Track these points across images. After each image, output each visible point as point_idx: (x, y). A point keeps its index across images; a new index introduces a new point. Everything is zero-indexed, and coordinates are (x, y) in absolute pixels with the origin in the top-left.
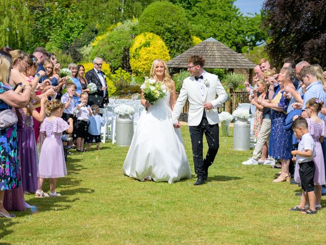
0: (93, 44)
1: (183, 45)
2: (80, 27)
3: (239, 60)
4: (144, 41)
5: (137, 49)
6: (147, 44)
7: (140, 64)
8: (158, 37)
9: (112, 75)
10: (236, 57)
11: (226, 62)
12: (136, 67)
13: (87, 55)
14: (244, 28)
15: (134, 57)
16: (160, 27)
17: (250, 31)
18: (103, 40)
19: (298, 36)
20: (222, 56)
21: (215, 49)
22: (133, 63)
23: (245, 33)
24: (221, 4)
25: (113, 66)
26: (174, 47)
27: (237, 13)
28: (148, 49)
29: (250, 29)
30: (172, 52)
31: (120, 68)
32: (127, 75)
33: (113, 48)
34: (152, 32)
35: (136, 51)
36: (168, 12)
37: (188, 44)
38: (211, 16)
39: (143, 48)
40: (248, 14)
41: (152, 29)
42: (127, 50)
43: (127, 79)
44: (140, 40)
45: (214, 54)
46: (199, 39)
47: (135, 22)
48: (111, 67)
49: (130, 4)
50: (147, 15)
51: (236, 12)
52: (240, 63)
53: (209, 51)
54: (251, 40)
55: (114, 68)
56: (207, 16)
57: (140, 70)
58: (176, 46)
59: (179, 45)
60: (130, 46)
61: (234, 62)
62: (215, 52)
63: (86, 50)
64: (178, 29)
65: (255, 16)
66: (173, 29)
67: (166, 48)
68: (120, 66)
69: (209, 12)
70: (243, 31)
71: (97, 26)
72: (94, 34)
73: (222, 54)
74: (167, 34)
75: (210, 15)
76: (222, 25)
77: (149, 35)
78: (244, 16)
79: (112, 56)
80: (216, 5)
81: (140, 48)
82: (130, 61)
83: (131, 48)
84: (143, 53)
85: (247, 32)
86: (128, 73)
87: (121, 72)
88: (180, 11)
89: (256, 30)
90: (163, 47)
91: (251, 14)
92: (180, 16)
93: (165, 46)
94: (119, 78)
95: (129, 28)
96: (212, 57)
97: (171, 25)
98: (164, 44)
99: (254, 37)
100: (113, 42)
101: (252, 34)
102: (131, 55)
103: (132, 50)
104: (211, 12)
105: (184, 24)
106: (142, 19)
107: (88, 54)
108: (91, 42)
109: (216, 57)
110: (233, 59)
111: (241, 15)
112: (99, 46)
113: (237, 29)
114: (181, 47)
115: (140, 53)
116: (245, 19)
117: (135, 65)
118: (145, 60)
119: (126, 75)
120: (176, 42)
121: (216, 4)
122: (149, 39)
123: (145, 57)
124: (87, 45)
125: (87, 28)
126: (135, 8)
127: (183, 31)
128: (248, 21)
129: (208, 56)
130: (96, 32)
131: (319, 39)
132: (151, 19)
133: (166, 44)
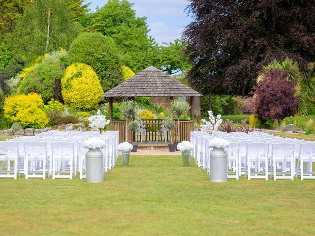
0: (21, 76)
1: (113, 74)
2: (5, 59)
3: (181, 87)
4: (75, 72)
5: (69, 79)
6: (79, 75)
7: (71, 94)
8: (89, 67)
9: (45, 106)
10: (178, 85)
11: (169, 90)
12: (68, 98)
13: (15, 87)
14: (159, 57)
15: (66, 87)
16: (90, 58)
17: (166, 60)
18: (32, 71)
19: (219, 63)
20: (165, 85)
21: (157, 78)
22: (66, 94)
23: (161, 62)
24: (137, 35)
25: (45, 97)
26: (105, 76)
27: (153, 43)
28: (80, 79)
29: (166, 57)
30: (103, 81)
31: (52, 99)
32: (60, 106)
33: (43, 79)
34: (82, 62)
35: (68, 81)
36: (98, 42)
37: (118, 74)
38: (128, 46)
39: (75, 79)
40: (163, 43)
41: (83, 60)
42: (58, 81)
43: (61, 109)
44: (71, 70)
45: (155, 82)
46: (128, 68)
47: (63, 53)
48: (43, 98)
49: (56, 35)
50: (77, 46)
51: (151, 42)
52: (182, 91)
53: (150, 80)
54: (167, 68)
55: (45, 99)
56: (123, 46)
57: (72, 100)
58: (107, 76)
59: (109, 75)
60: (62, 76)
61: (176, 90)
62: (157, 80)
63: (13, 82)
64: (107, 58)
65: (170, 45)
66: (104, 59)
67: (97, 77)
68: (52, 97)
69: (125, 43)
70: (159, 60)
71: (24, 58)
72: (20, 66)
73: (164, 82)
74: (98, 63)
75: (126, 46)
76: (139, 55)
77: (80, 65)
78: (159, 46)
79: (43, 87)
80: (132, 36)
81: (72, 78)
82: (62, 92)
83: (63, 79)
84: (75, 83)
85: (163, 61)
86: (60, 104)
87: (54, 102)
88: (109, 42)
89: (172, 59)
90: (94, 77)
91: (166, 44)
92: (109, 45)
93: (96, 76)
94: (52, 108)
95: (58, 59)
96: (154, 85)
97: (101, 54)
98: (95, 74)
99: (169, 66)
100: (43, 73)
101: (168, 63)
102: (63, 86)
103: (64, 81)
104: (127, 43)
105: (114, 54)
106: (72, 50)
107: (16, 85)
108: (18, 74)
109: (159, 85)
110: (175, 87)
111: (156, 45)
112: (29, 78)
113: (153, 58)
114: (111, 77)
115: (72, 83)
116: (161, 49)
117: (68, 95)
118: (78, 90)
119: (58, 105)
120: (107, 72)
121: (132, 34)
122: (81, 69)
123: (78, 87)
124: (14, 77)
125: (13, 60)
126: (60, 40)
127: (114, 61)
128: (164, 51)
129: (151, 85)
130: (23, 64)
131: (238, 65)
132: (80, 49)
133: (98, 74)
